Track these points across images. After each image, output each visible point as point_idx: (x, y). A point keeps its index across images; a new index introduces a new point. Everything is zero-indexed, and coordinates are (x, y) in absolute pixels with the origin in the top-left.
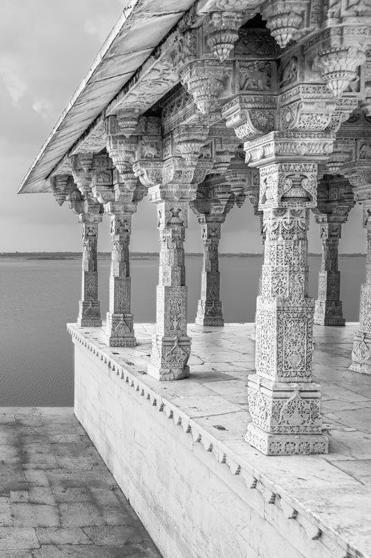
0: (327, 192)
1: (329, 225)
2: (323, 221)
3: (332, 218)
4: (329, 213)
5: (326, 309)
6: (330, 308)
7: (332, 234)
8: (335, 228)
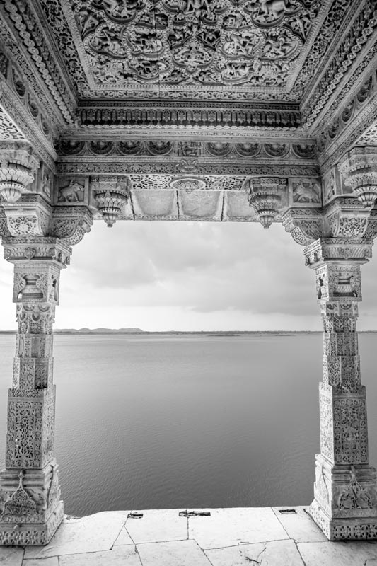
0: (318, 187)
1: (330, 269)
2: (317, 260)
3: (334, 248)
4: (327, 238)
5: (335, 489)
6: (344, 488)
7: (340, 289)
8: (345, 276)
